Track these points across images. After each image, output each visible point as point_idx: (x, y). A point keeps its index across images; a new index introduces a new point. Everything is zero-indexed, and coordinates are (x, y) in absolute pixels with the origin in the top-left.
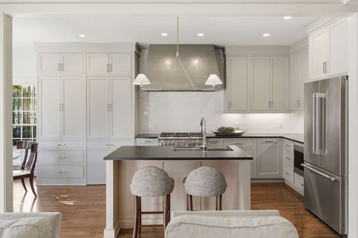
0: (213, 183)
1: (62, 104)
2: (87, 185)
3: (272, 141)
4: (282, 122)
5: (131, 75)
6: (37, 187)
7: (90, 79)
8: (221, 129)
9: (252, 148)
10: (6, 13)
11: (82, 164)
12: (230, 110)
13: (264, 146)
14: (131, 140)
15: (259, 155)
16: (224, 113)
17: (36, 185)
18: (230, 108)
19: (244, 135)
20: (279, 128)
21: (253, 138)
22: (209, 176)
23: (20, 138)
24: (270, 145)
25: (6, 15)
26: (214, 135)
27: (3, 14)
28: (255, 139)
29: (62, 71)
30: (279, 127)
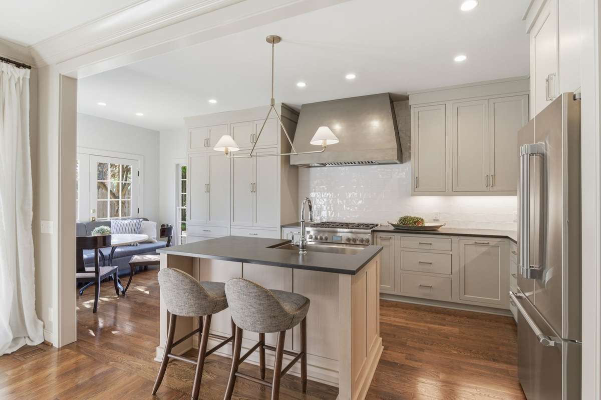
0: (253, 310)
1: (208, 184)
3: (488, 243)
5: (276, 146)
7: (234, 154)
8: (404, 220)
9: (451, 253)
10: (62, 74)
12: (416, 190)
13: (473, 252)
14: (276, 229)
15: (462, 265)
16: (413, 195)
18: (418, 188)
19: (440, 230)
21: (453, 237)
22: (245, 296)
24: (484, 249)
25: (63, 76)
26: (392, 228)
27: (58, 75)
28: (456, 239)
29: (208, 147)
30: (513, 220)
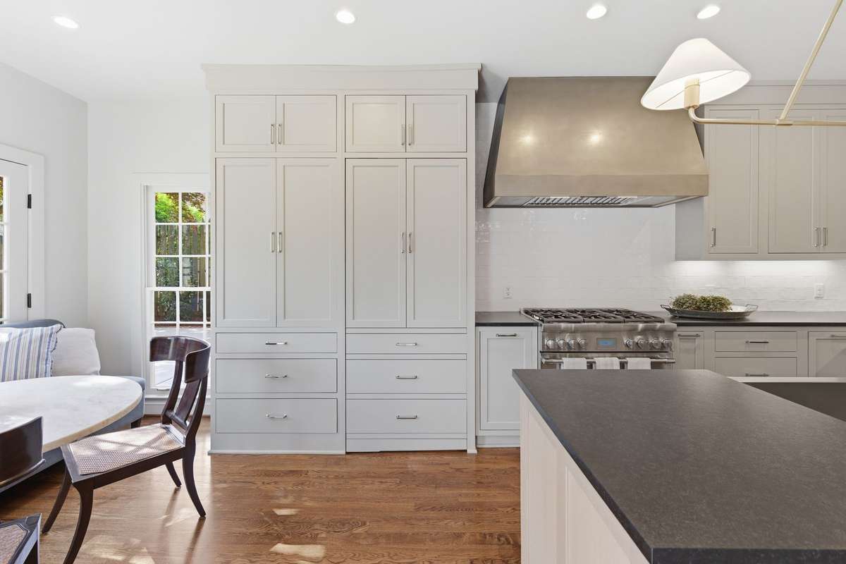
1: (280, 233)
2: (347, 453)
4: (822, 284)
5: (465, 155)
6: (212, 458)
7: (354, 167)
9: (796, 354)
11: (334, 396)
12: (712, 250)
14: (463, 331)
17: (209, 454)
18: (714, 246)
20: (817, 298)
21: (799, 328)
23: (175, 320)
24: (844, 345)
28: (803, 331)
29: (279, 143)
30: (815, 296)
